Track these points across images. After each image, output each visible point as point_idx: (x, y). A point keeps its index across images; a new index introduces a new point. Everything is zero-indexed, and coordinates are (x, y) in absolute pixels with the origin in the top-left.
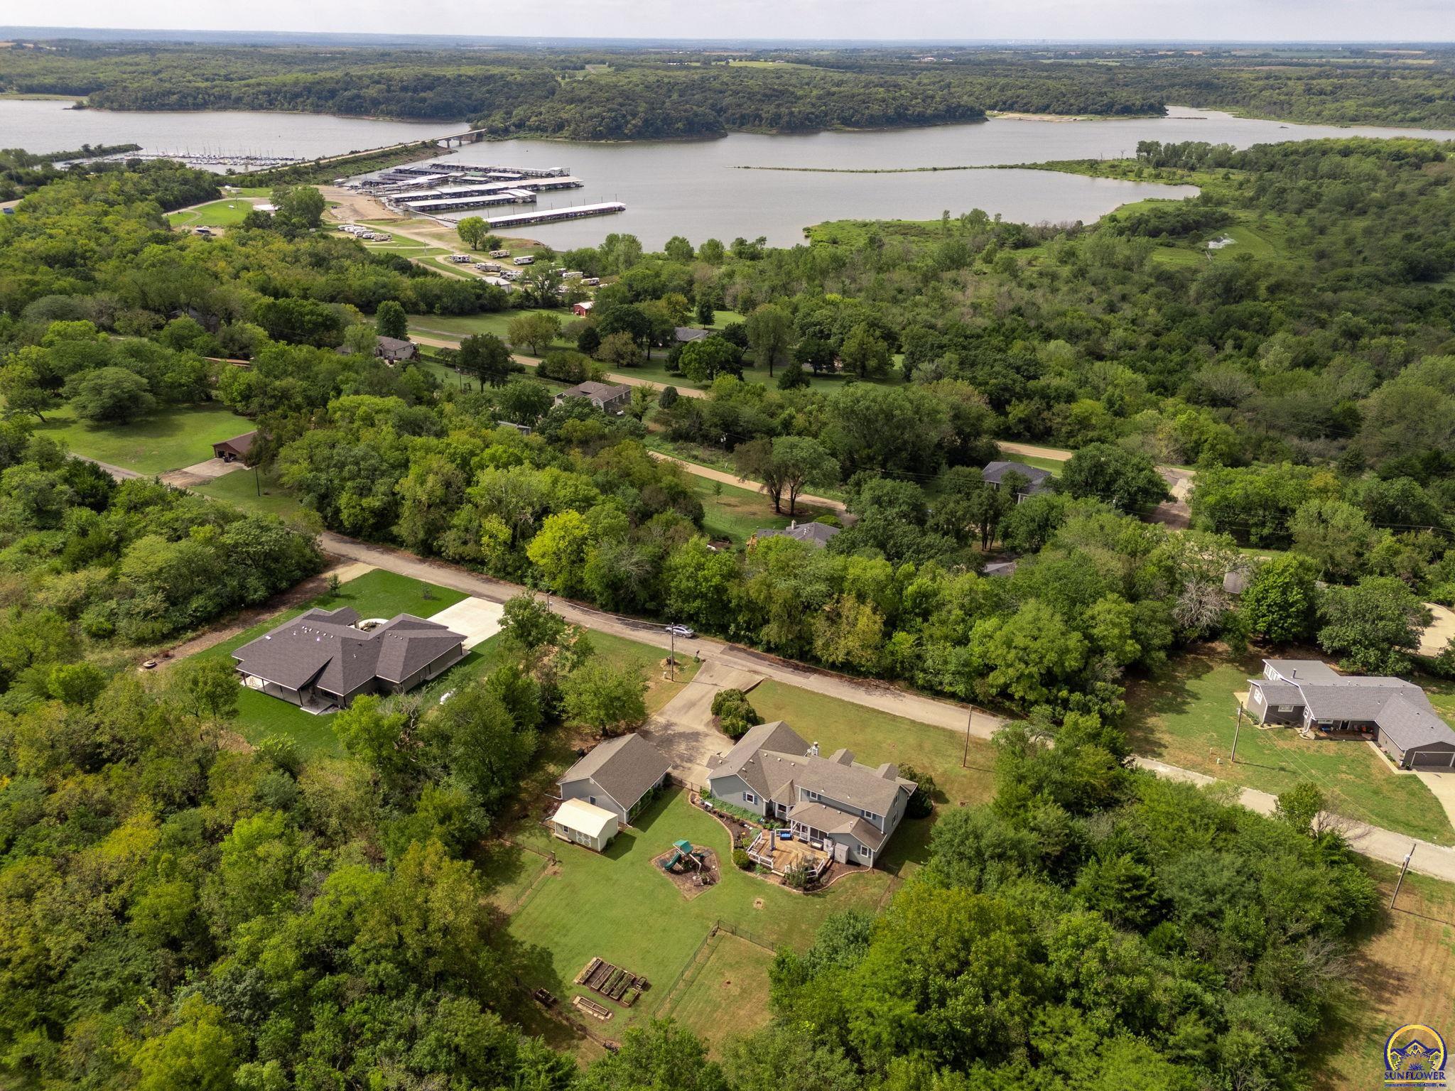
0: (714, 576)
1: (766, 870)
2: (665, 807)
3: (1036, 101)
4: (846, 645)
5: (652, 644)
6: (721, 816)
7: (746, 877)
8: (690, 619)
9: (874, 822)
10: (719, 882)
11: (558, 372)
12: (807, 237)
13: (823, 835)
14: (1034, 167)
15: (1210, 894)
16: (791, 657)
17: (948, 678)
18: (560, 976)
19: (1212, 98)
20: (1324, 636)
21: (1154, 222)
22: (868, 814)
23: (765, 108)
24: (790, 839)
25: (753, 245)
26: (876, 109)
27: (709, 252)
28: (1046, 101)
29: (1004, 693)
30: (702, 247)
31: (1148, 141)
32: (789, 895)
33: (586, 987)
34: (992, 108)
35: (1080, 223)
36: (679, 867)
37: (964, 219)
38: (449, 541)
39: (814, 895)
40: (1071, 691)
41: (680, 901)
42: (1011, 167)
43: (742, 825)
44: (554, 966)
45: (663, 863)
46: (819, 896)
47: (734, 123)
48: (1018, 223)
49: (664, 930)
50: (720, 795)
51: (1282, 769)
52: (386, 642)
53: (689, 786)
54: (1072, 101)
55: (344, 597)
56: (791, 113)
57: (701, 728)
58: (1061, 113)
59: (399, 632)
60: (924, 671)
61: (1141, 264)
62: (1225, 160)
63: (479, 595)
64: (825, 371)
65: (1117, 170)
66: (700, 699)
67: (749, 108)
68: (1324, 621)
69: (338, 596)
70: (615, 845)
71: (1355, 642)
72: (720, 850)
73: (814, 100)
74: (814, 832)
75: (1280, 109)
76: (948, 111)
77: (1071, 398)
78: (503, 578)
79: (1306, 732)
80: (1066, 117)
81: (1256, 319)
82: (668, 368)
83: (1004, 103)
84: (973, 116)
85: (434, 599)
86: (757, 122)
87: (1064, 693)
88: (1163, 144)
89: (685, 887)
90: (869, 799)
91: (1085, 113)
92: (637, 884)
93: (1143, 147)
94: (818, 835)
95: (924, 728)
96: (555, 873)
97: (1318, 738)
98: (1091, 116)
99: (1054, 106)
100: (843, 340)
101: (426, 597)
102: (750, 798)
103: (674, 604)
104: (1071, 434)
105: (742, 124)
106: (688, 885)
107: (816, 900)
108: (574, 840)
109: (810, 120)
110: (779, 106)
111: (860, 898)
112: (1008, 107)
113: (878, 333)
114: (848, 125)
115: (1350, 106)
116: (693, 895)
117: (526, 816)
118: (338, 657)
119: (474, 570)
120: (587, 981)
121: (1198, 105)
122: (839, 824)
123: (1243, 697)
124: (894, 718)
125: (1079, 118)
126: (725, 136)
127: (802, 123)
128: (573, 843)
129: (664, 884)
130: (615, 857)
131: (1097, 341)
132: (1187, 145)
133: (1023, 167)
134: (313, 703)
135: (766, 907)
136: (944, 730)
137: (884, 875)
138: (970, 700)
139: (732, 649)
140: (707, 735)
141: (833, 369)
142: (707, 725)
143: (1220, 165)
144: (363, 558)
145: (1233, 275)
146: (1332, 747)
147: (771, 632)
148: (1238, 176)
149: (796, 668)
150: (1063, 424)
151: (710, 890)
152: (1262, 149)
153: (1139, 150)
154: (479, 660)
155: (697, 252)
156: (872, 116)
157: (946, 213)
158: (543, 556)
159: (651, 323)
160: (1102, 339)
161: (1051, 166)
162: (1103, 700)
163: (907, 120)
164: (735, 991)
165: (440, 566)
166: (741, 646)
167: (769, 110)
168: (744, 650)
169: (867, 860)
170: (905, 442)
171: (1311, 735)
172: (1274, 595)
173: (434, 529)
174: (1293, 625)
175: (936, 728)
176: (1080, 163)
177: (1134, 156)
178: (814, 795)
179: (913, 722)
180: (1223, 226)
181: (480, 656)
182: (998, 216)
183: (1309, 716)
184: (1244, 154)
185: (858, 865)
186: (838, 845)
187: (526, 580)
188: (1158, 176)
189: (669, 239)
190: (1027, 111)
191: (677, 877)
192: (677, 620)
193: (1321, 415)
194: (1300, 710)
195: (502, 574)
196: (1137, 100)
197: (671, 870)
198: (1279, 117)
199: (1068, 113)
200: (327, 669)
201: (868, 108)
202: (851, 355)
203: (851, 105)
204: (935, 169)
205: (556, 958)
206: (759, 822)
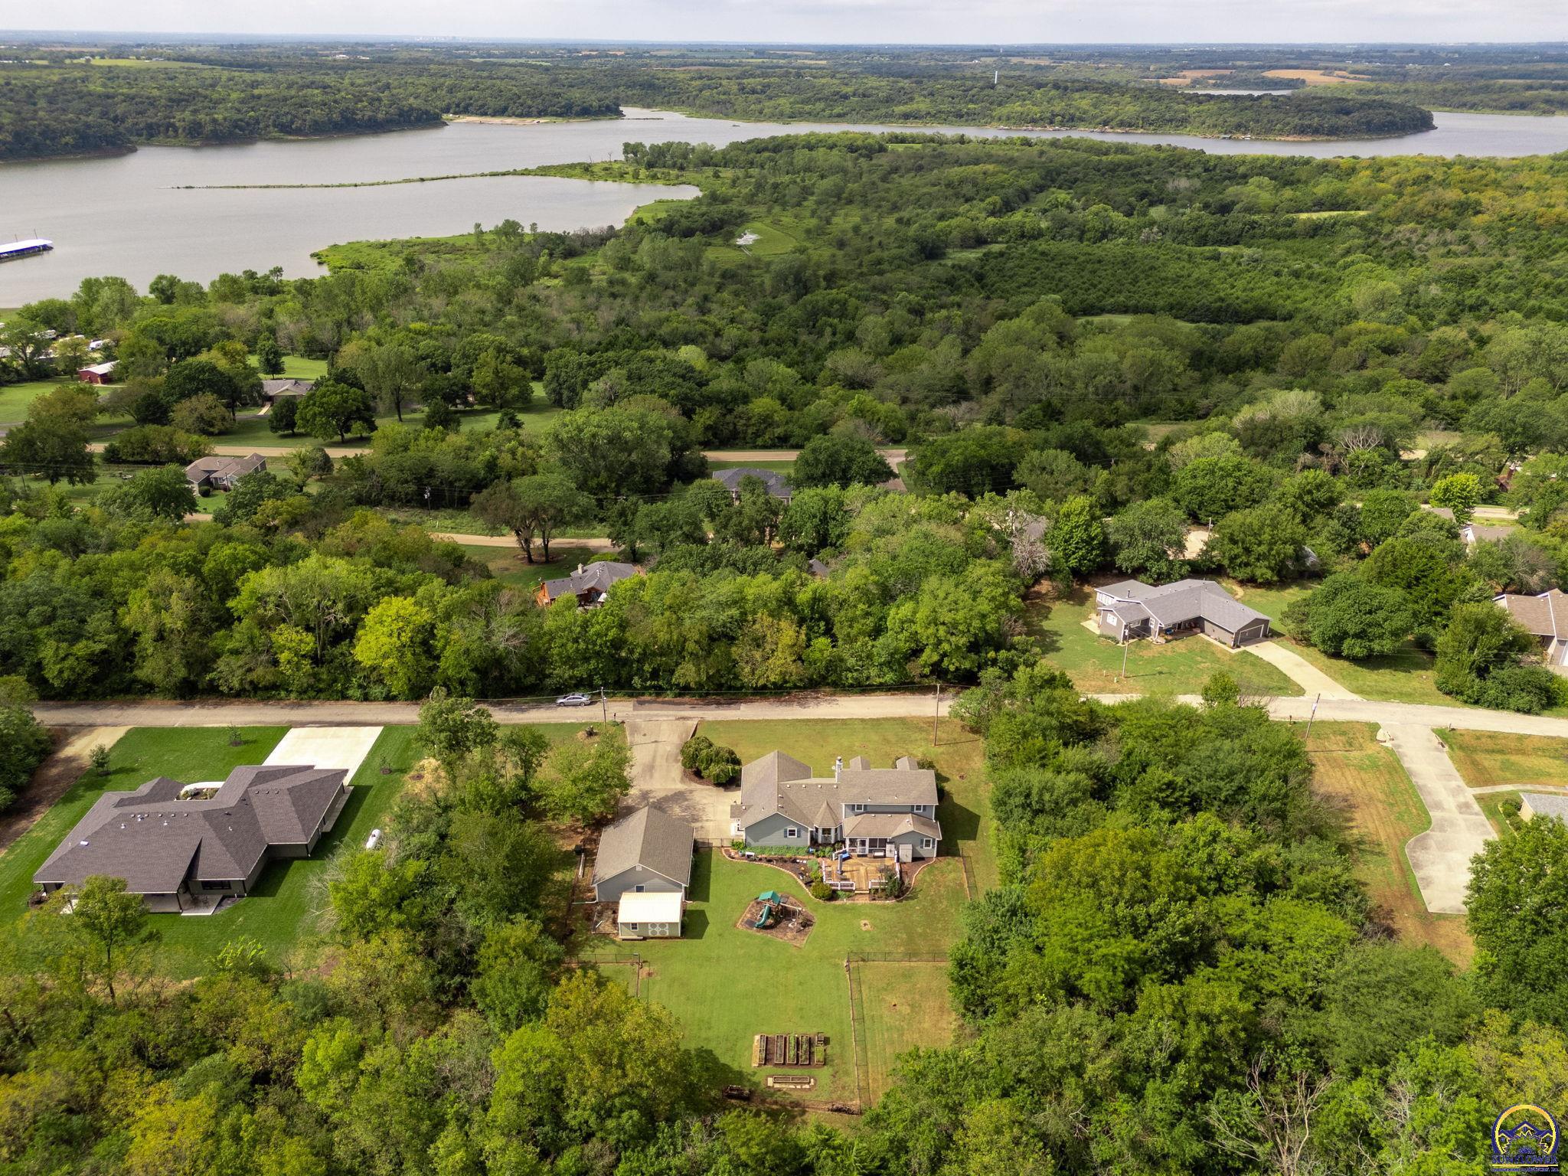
0: (608, 629)
1: (850, 893)
2: (709, 872)
3: (492, 103)
4: (779, 664)
5: (553, 721)
6: (769, 861)
7: (835, 907)
8: (580, 684)
9: (926, 814)
10: (816, 920)
11: (141, 454)
12: (320, 263)
13: (884, 842)
14: (526, 173)
15: (1231, 775)
16: (707, 694)
17: (873, 672)
18: (735, 1067)
19: (659, 99)
20: (1122, 559)
21: (685, 223)
22: (918, 808)
23: (178, 115)
24: (849, 858)
25: (266, 278)
26: (318, 114)
27: (225, 289)
28: (502, 103)
29: (938, 670)
30: (213, 284)
31: (632, 142)
32: (884, 907)
33: (769, 1067)
34: (447, 110)
35: (611, 228)
36: (770, 921)
37: (498, 232)
38: (229, 670)
39: (907, 899)
40: (997, 650)
41: (793, 951)
42: (504, 174)
43: (794, 861)
44: (722, 1060)
45: (750, 923)
46: (912, 898)
47: (140, 135)
48: (560, 232)
49: (801, 984)
50: (756, 840)
51: (1161, 673)
52: (255, 801)
53: (716, 843)
54: (529, 102)
55: (116, 772)
56: (215, 121)
57: (680, 787)
58: (521, 116)
59: (261, 787)
60: (849, 670)
61: (698, 264)
62: (708, 160)
63: (303, 725)
64: (460, 407)
65: (610, 172)
66: (654, 757)
67: (154, 117)
68: (1117, 547)
69: (108, 774)
70: (691, 925)
71: (1148, 558)
72: (793, 892)
73: (236, 105)
74: (873, 842)
75: (722, 108)
76: (400, 115)
77: (746, 399)
78: (314, 698)
79: (1155, 639)
80: (528, 120)
81: (836, 307)
82: (274, 429)
83: (458, 106)
84: (426, 119)
85: (246, 742)
86: (171, 133)
87: (992, 654)
88: (648, 145)
89: (787, 936)
90: (914, 794)
91: (546, 115)
92: (741, 952)
93: (628, 148)
94: (879, 843)
95: (876, 723)
96: (650, 974)
97: (1167, 641)
98: (553, 119)
99: (512, 108)
100: (471, 371)
101: (236, 744)
102: (792, 833)
103: (561, 673)
104: (757, 435)
105: (151, 136)
106: (790, 935)
107: (912, 902)
108: (644, 934)
109: (242, 129)
110: (195, 112)
111: (947, 887)
112: (464, 109)
113: (509, 358)
114: (290, 133)
115: (784, 103)
116: (803, 942)
117: (572, 932)
118: (209, 836)
119: (269, 698)
120: (767, 1060)
121: (649, 106)
122: (896, 826)
123: (1092, 625)
124: (844, 722)
125: (542, 121)
126: (133, 150)
127: (231, 134)
128: (645, 939)
129: (767, 943)
130: (700, 936)
131: (713, 344)
132: (669, 145)
133: (515, 173)
134: (195, 903)
135: (874, 926)
136: (894, 719)
137: (949, 859)
138: (905, 686)
139: (641, 703)
140: (691, 792)
141: (466, 403)
142: (682, 781)
143: (706, 164)
144: (99, 721)
145: (800, 267)
146: (1181, 646)
147: (687, 672)
148: (727, 174)
149: (719, 704)
150: (747, 426)
151: (812, 930)
152: (735, 146)
153: (626, 152)
154: (372, 793)
155: (206, 289)
156: (316, 122)
157: (478, 226)
158: (385, 656)
159: (230, 379)
160: (718, 341)
161: (544, 171)
162: (1024, 652)
163: (359, 126)
164: (905, 1010)
165: (216, 705)
166: (647, 698)
167: (182, 117)
168: (655, 702)
169: (931, 851)
170: (633, 465)
171: (1162, 640)
172: (1079, 534)
173: (199, 662)
174: (1097, 556)
175: (886, 719)
176: (572, 166)
177: (622, 158)
178: (859, 807)
179: (863, 720)
180: (742, 223)
181: (368, 788)
182: (534, 226)
183: (1154, 626)
184: (724, 152)
185: (923, 859)
186: (901, 847)
187: (350, 692)
188: (654, 177)
189: (152, 279)
190: (485, 114)
191: (773, 931)
192: (561, 690)
193: (947, 384)
194: (1146, 622)
195: (312, 694)
196: (593, 100)
197: (765, 927)
198: (727, 116)
199: (528, 115)
200: (202, 855)
201: (308, 112)
202: (485, 386)
203: (286, 109)
204: (422, 180)
205: (717, 1052)
206: (808, 853)
